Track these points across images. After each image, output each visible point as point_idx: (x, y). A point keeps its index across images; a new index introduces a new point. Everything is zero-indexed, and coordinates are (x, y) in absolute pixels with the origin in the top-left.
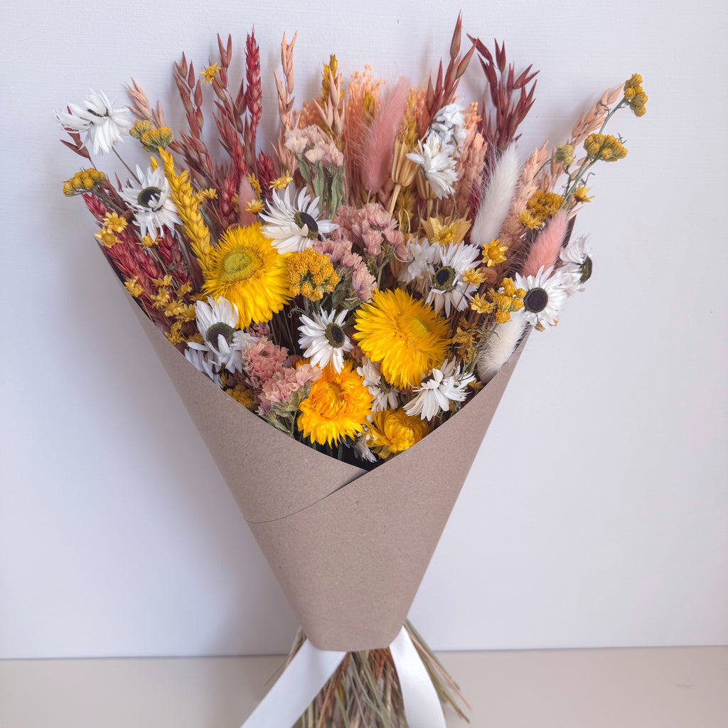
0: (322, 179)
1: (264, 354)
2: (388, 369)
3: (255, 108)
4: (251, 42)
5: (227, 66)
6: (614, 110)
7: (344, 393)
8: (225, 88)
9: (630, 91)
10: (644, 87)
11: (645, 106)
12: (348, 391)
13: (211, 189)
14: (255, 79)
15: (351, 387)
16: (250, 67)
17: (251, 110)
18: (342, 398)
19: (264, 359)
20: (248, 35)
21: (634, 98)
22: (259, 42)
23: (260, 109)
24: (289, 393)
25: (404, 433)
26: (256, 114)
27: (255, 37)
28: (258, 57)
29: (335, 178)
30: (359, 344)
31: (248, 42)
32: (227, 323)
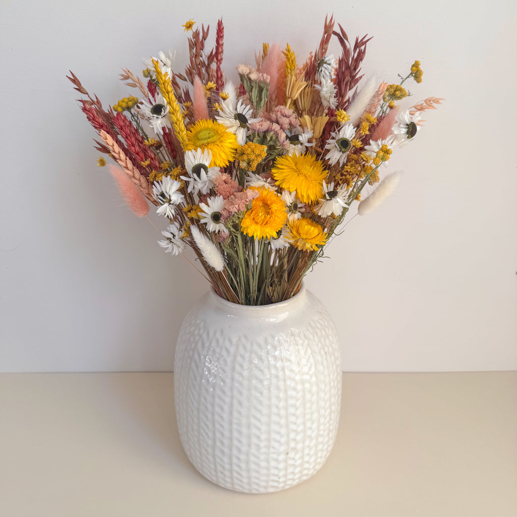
0: (257, 89)
1: (226, 182)
2: (301, 193)
3: (219, 58)
4: (220, 24)
5: (205, 40)
6: (406, 79)
7: (270, 210)
8: (202, 50)
9: (414, 68)
10: (421, 67)
11: (422, 77)
12: (273, 210)
13: (189, 102)
14: (221, 42)
15: (276, 208)
16: (218, 36)
17: (217, 59)
18: (268, 213)
19: (225, 185)
20: (219, 20)
21: (416, 73)
22: (224, 24)
23: (222, 59)
24: (244, 205)
25: (313, 231)
26: (220, 61)
27: (222, 22)
28: (223, 32)
29: (265, 89)
30: (280, 187)
31: (219, 23)
32: (204, 163)
